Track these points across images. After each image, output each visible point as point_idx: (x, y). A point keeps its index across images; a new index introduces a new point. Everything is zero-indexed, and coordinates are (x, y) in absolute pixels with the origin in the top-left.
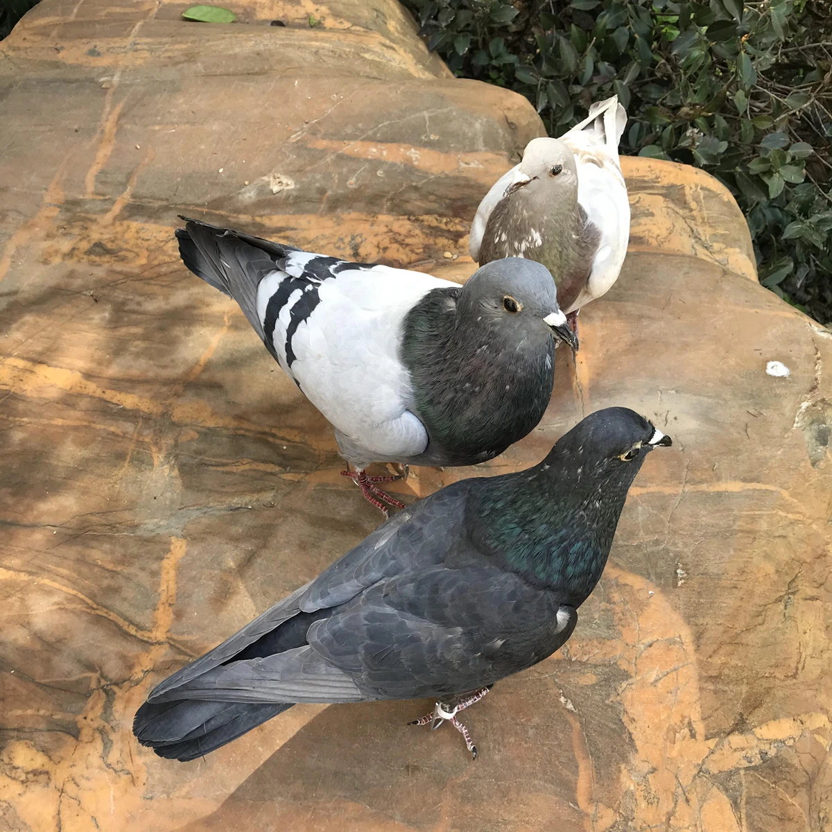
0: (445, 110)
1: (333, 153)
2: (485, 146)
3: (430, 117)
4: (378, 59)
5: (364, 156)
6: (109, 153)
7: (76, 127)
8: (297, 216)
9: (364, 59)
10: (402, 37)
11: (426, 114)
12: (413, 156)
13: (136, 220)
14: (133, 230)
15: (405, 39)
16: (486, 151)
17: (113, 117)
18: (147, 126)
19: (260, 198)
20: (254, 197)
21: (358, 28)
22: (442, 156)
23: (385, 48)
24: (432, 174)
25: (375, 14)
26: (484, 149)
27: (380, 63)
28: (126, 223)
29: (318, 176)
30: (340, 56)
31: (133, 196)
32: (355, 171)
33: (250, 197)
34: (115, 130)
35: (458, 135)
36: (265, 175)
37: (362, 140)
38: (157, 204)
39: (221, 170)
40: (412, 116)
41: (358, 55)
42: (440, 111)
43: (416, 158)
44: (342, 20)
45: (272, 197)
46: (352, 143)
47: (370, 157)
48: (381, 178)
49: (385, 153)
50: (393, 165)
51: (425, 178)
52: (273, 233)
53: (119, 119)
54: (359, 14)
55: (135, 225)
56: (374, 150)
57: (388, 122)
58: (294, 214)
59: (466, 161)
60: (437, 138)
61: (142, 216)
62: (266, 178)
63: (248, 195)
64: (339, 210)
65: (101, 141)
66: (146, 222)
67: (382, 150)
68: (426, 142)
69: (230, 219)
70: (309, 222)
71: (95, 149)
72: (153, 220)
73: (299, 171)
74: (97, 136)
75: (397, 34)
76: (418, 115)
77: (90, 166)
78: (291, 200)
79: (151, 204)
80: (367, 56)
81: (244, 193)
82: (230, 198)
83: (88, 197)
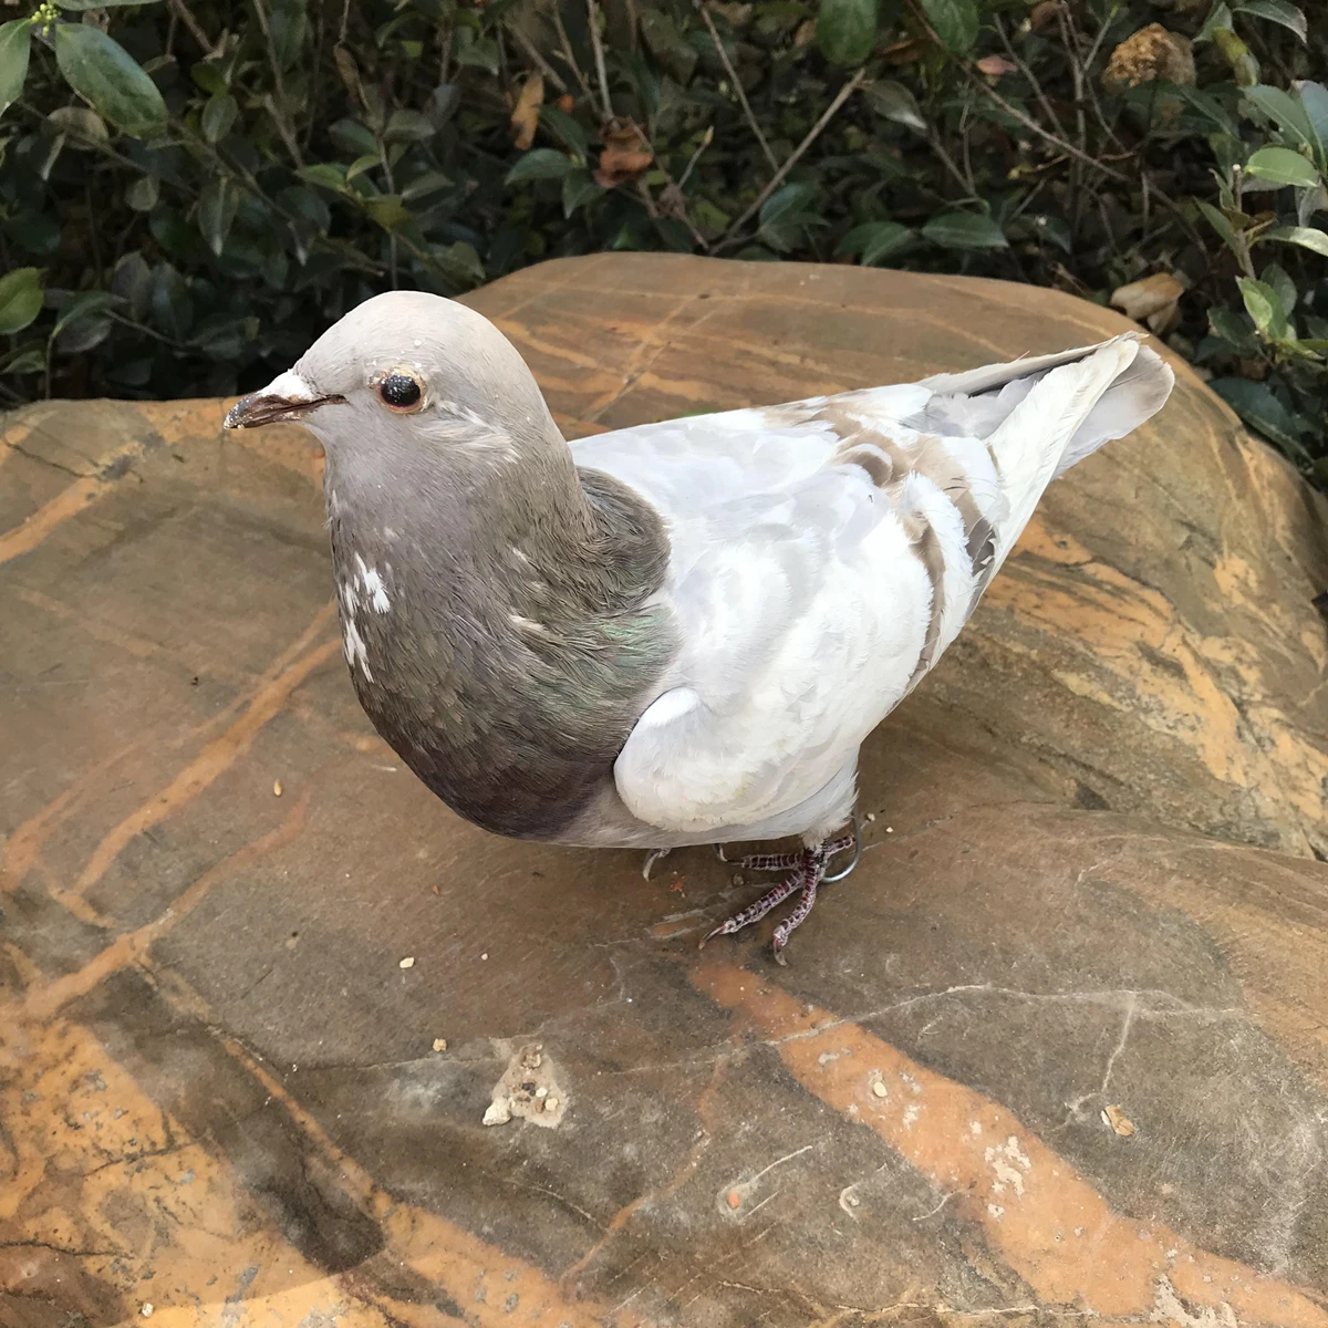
0: (1209, 1015)
1: (749, 1038)
2: (1296, 1251)
3: (1139, 1023)
4: (1105, 699)
5: (835, 1098)
6: (208, 780)
7: (202, 670)
8: (497, 1257)
9: (1062, 690)
10: (1252, 607)
11: (1132, 1005)
12: (1004, 1172)
13: (102, 1038)
14: (73, 1069)
15: (1262, 615)
16: (1291, 1278)
17: (296, 672)
18: (346, 728)
19: (440, 1121)
20: (427, 1108)
21: (1104, 572)
22: (1108, 1221)
23: (1146, 666)
24: (1032, 1294)
25: (1184, 535)
26: (1284, 1263)
27: (1107, 710)
28: (78, 1032)
29: (651, 1117)
30: (985, 664)
31: (156, 952)
32: (773, 1147)
33: (417, 1103)
34: (270, 714)
35: (1209, 1149)
36: (507, 1034)
37: (865, 1025)
38: (185, 1005)
39: (407, 963)
40: (1080, 997)
41: (1046, 672)
42: (1190, 1009)
43: (1010, 1185)
44: (1068, 538)
45: (477, 1132)
46: (828, 1023)
47: (853, 1109)
48: (845, 1223)
49: (911, 1114)
50: (914, 1182)
51: (998, 1299)
52: (385, 1288)
53: (303, 684)
54: (1125, 532)
55: (91, 1050)
56: (881, 1090)
57: (988, 987)
58: (489, 1240)
59: (1190, 1292)
60: (1124, 1127)
61: (127, 1027)
62: (502, 1046)
63: (420, 1090)
64: (631, 1298)
65: (220, 734)
66: (118, 1056)
67: (909, 1095)
68: (1075, 1131)
69: (314, 1162)
70: (512, 1303)
71: (189, 755)
72: (136, 1059)
73: (611, 1065)
74: (223, 716)
75: (1238, 599)
76: (1100, 996)
77: (142, 801)
78: (514, 1179)
79: (173, 999)
80: (1074, 682)
81: (414, 1077)
82: (365, 1080)
83: (70, 900)
